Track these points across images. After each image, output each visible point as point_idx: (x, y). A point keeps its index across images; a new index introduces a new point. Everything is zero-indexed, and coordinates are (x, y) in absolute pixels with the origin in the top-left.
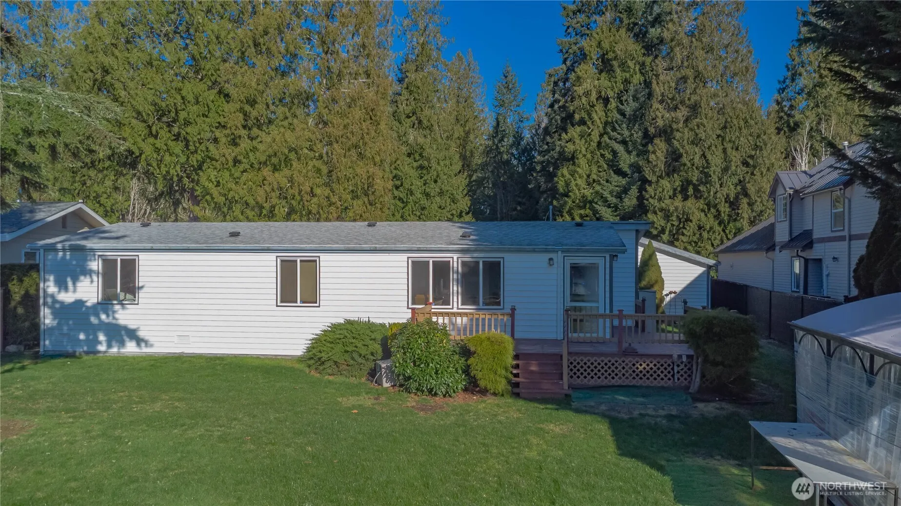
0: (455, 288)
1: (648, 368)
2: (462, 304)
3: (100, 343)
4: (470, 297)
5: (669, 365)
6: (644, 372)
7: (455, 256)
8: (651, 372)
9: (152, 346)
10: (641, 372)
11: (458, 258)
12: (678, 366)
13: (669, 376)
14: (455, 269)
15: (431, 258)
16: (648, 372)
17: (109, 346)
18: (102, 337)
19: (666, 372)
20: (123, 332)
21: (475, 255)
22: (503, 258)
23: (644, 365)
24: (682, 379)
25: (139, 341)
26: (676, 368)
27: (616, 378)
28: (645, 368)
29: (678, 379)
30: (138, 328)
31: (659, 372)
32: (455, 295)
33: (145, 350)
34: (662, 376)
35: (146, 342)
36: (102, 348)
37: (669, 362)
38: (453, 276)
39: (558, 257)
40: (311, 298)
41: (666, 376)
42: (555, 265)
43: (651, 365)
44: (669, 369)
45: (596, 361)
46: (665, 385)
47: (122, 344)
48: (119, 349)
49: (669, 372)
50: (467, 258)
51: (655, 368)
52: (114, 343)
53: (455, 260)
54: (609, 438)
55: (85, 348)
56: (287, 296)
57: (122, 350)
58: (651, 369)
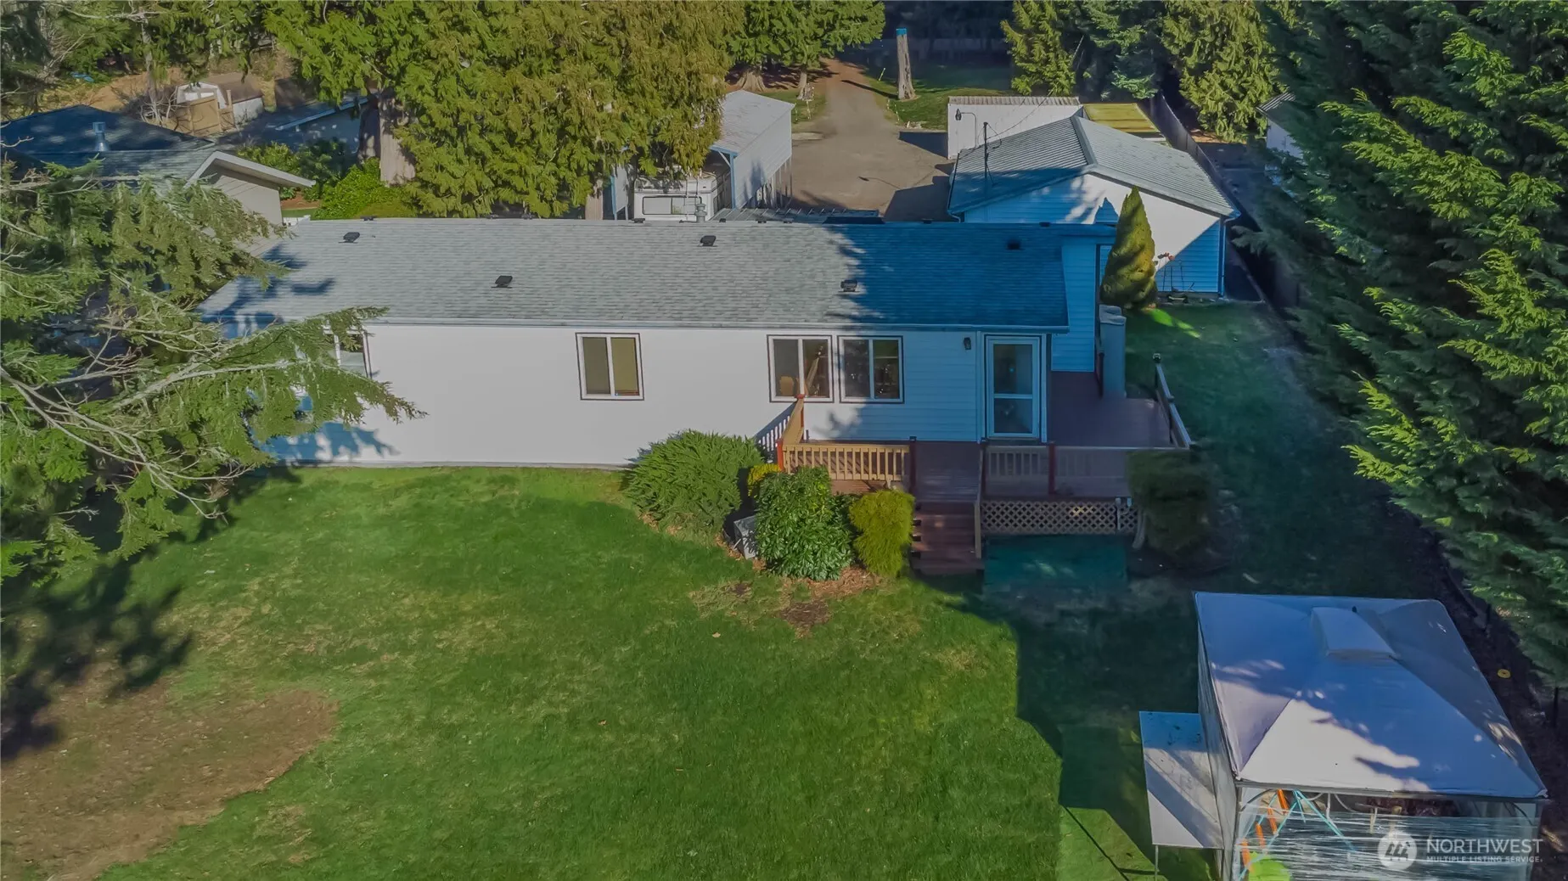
0: (836, 376)
1: (1085, 513)
2: (848, 395)
3: (321, 448)
4: (857, 386)
5: (1111, 510)
6: (1081, 518)
7: (835, 333)
8: (1089, 517)
9: (398, 453)
10: (1076, 518)
11: (838, 337)
12: (1122, 510)
13: (1111, 522)
14: (835, 350)
15: (800, 335)
16: (1085, 518)
17: (335, 453)
18: (322, 441)
19: (1106, 518)
20: (354, 435)
21: (863, 333)
22: (902, 337)
23: (1080, 510)
24: (1127, 525)
25: (379, 447)
26: (1119, 513)
27: (1046, 526)
28: (1081, 514)
29: (1122, 526)
30: (377, 430)
31: (1099, 518)
32: (836, 386)
33: (388, 459)
34: (1103, 522)
35: (390, 449)
36: (324, 455)
37: (1112, 506)
38: (832, 360)
39: (977, 337)
40: (631, 390)
41: (1107, 522)
42: (973, 347)
43: (1089, 510)
44: (1111, 514)
45: (1020, 505)
46: (1106, 533)
47: (354, 449)
48: (351, 457)
49: (1111, 518)
50: (851, 336)
51: (1094, 513)
52: (342, 449)
53: (835, 337)
54: (1013, 677)
55: (299, 456)
56: (596, 384)
57: (357, 459)
58: (1089, 514)
